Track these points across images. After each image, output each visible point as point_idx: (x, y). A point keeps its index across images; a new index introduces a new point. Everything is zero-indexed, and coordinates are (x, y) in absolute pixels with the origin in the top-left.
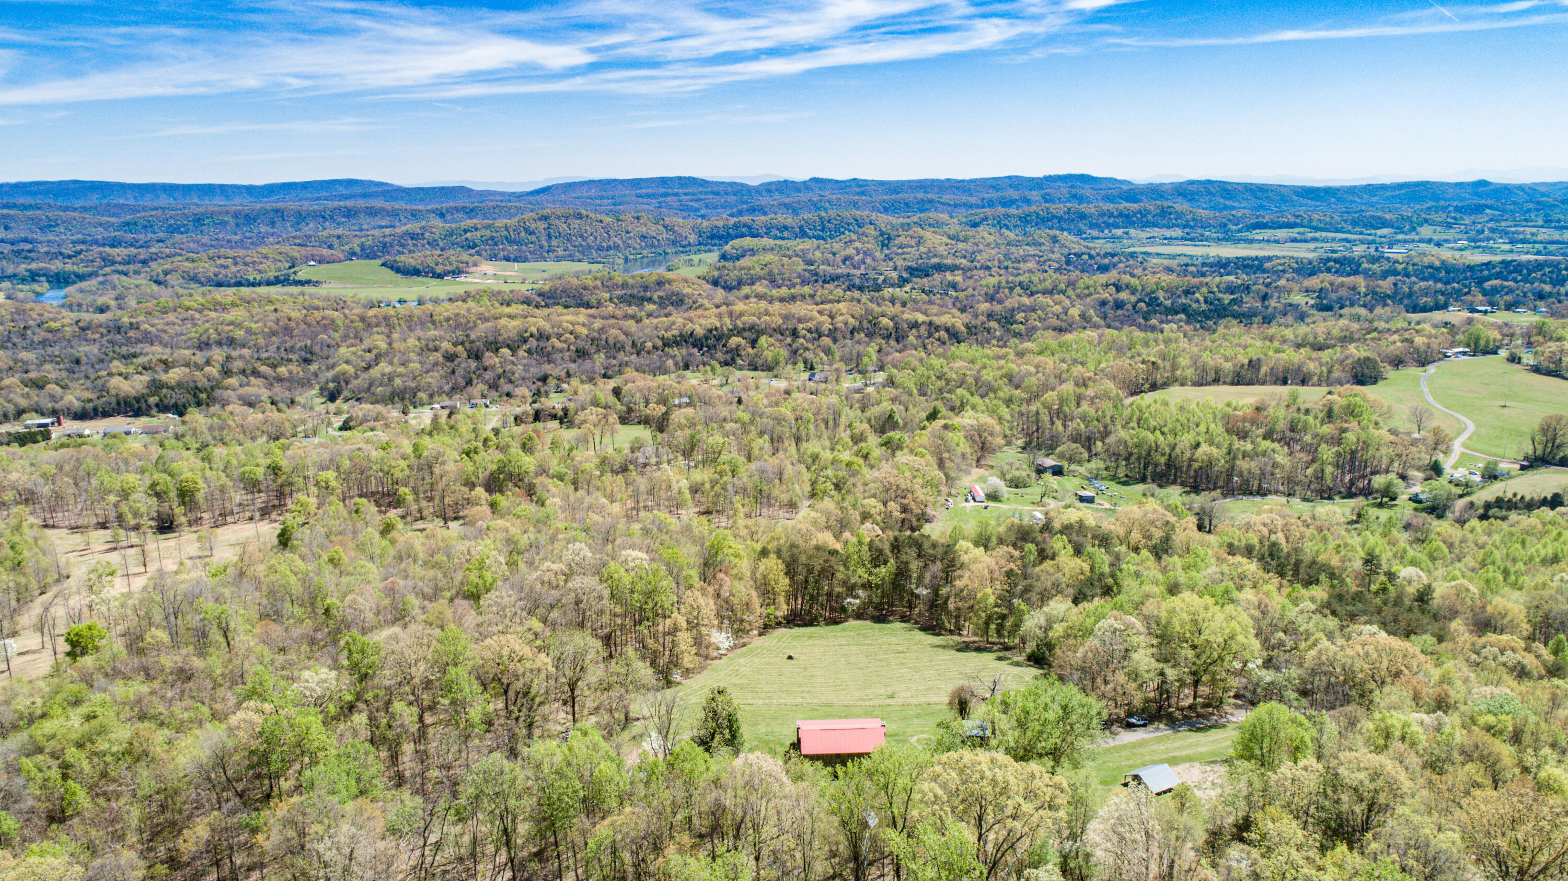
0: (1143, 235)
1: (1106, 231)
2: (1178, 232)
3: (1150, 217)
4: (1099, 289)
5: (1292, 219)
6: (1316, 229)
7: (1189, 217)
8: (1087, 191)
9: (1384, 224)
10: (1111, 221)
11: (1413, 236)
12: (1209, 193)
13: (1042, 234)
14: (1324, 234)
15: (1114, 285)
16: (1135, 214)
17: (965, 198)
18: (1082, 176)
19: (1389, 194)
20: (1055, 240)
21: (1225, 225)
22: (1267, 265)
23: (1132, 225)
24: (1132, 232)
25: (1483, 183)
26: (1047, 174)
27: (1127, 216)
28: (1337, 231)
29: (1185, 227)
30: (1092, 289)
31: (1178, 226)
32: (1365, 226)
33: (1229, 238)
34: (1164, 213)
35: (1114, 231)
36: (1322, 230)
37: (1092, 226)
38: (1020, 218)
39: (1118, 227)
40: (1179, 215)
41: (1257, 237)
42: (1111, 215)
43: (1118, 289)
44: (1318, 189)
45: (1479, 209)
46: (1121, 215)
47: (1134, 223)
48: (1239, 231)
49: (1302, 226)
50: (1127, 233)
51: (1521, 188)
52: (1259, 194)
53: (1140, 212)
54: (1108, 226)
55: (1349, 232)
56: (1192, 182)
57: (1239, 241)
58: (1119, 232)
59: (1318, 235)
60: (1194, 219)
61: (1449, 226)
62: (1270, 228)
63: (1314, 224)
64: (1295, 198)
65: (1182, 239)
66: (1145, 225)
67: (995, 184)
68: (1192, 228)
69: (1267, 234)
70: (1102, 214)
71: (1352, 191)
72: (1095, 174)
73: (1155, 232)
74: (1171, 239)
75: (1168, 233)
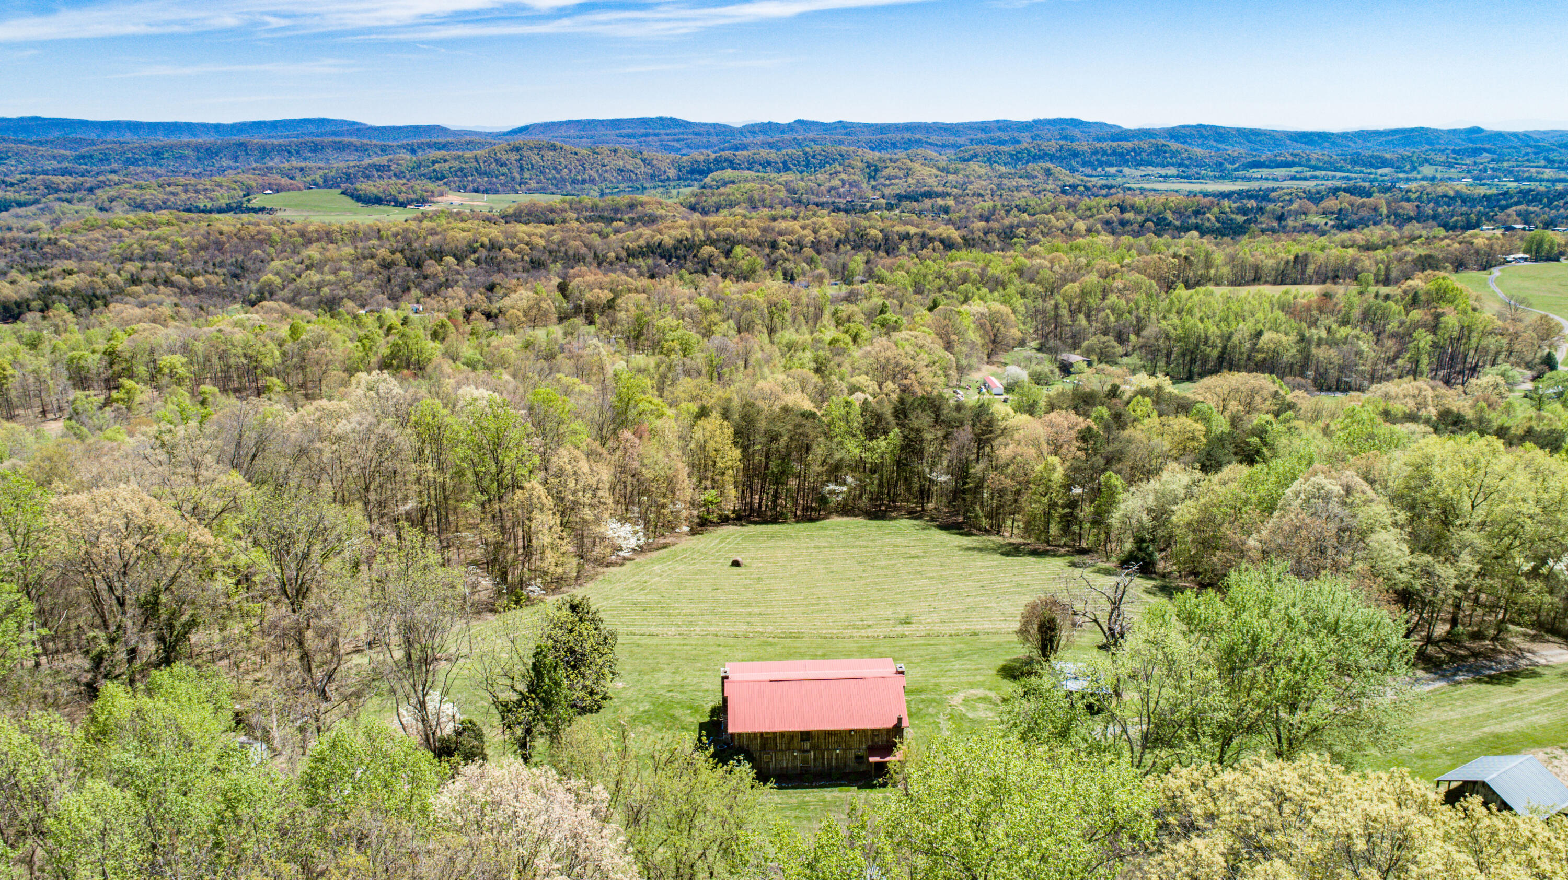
0: (1138, 173)
1: (1099, 169)
2: (1172, 171)
3: (1144, 155)
4: (1103, 209)
5: (1290, 158)
6: (1315, 168)
7: (1185, 155)
8: (1077, 132)
9: (1384, 163)
10: (1105, 158)
11: (1414, 174)
12: (1202, 136)
13: (1035, 168)
14: (1323, 173)
15: (1118, 205)
16: (1128, 153)
17: (952, 139)
18: (1072, 119)
19: (1383, 139)
20: (1048, 172)
21: (1221, 164)
22: (1273, 194)
23: (1126, 163)
24: (1126, 170)
25: (1476, 130)
26: (1036, 118)
27: (1122, 155)
28: (1336, 170)
29: (1180, 165)
31: (1173, 165)
32: (1364, 165)
33: (1224, 176)
34: (1159, 151)
35: (1107, 169)
36: (1320, 169)
37: (1084, 164)
38: (1011, 155)
39: (1111, 165)
40: (1174, 154)
41: (1255, 175)
42: (1104, 153)
43: (1123, 210)
44: (1312, 134)
45: (1476, 152)
46: (1114, 153)
47: (1128, 161)
48: (1236, 170)
49: (1300, 165)
50: (1121, 172)
51: (1515, 135)
52: (1253, 138)
53: (1134, 150)
54: (1101, 164)
55: (1348, 171)
56: (1184, 127)
57: (1236, 179)
58: (1113, 170)
59: (1317, 173)
60: (1189, 158)
61: (1450, 166)
62: (1268, 167)
63: (1313, 163)
64: (1288, 142)
65: (1178, 176)
66: (1138, 164)
67: (984, 127)
68: (1187, 166)
69: (1265, 172)
70: (1095, 152)
71: (1345, 136)
72: (1088, 119)
73: (1150, 170)
74: (1166, 177)
75: (1163, 172)
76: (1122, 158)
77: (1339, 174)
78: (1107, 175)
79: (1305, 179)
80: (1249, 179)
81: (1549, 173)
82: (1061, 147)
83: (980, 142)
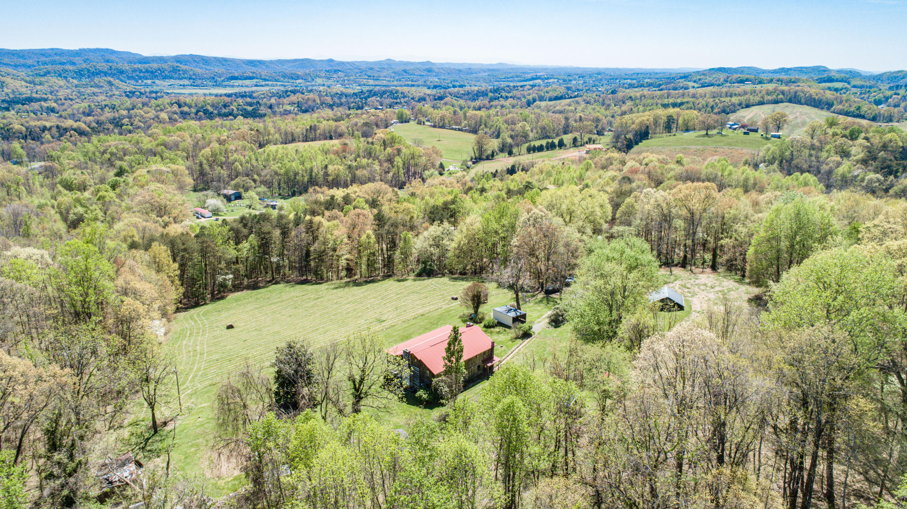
0: (166, 83)
1: (140, 81)
2: (186, 82)
3: (166, 73)
5: (251, 75)
6: (265, 80)
7: (191, 73)
8: (113, 57)
9: (298, 77)
10: (142, 75)
11: (314, 83)
12: (195, 61)
13: (99, 81)
14: (271, 83)
16: (156, 71)
17: (22, 61)
18: (107, 49)
20: (110, 83)
21: (214, 78)
22: (254, 95)
24: (157, 82)
25: (331, 61)
26: (81, 47)
27: (152, 72)
28: (276, 81)
29: (190, 78)
30: (162, 107)
31: (185, 78)
32: (289, 78)
33: (217, 85)
34: (175, 70)
35: (145, 81)
36: (268, 80)
37: (130, 78)
38: (76, 72)
39: (147, 79)
40: (185, 72)
41: (236, 84)
42: (141, 71)
44: (255, 61)
45: (336, 71)
46: (147, 71)
47: (157, 76)
48: (223, 81)
49: (257, 78)
50: (154, 83)
51: (348, 63)
52: (224, 63)
53: (159, 69)
54: (140, 78)
55: (282, 81)
56: (182, 56)
57: (225, 86)
58: (149, 82)
59: (267, 83)
60: (194, 74)
61: (329, 78)
62: (240, 79)
63: (263, 77)
64: (244, 65)
65: (191, 85)
66: (165, 78)
67: (43, 53)
68: (194, 79)
69: (240, 82)
70: (134, 71)
71: (271, 62)
72: (116, 49)
73: (172, 81)
74: (184, 85)
75: (182, 82)
76: (153, 74)
77: (279, 83)
78: (147, 85)
79: (262, 86)
80: (233, 86)
81: (371, 82)
82: (111, 67)
83: (45, 63)
